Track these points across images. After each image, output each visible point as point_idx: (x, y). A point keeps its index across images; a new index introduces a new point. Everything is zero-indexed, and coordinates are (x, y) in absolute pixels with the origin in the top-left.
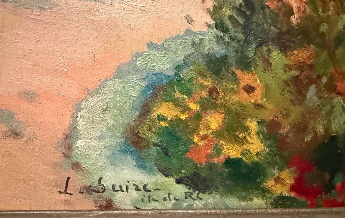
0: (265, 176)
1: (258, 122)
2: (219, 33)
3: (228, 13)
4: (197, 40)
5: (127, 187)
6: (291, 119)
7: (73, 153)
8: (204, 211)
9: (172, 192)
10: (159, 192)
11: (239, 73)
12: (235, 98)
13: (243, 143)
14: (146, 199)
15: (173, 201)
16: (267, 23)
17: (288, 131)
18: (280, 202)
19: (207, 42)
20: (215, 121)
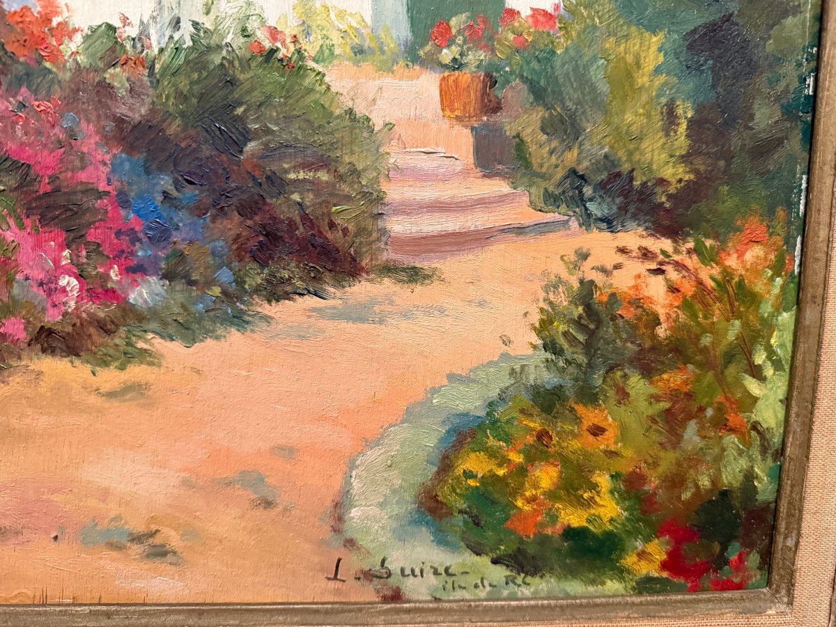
0: (623, 550)
1: (612, 476)
2: (549, 355)
3: (563, 327)
4: (517, 368)
5: (422, 571)
6: (660, 470)
7: (346, 526)
8: (532, 602)
9: (486, 576)
10: (468, 576)
11: (580, 409)
12: (575, 444)
13: (589, 506)
14: (449, 586)
15: (488, 589)
16: (621, 339)
17: (657, 487)
18: (646, 585)
19: (532, 369)
20: (546, 477)
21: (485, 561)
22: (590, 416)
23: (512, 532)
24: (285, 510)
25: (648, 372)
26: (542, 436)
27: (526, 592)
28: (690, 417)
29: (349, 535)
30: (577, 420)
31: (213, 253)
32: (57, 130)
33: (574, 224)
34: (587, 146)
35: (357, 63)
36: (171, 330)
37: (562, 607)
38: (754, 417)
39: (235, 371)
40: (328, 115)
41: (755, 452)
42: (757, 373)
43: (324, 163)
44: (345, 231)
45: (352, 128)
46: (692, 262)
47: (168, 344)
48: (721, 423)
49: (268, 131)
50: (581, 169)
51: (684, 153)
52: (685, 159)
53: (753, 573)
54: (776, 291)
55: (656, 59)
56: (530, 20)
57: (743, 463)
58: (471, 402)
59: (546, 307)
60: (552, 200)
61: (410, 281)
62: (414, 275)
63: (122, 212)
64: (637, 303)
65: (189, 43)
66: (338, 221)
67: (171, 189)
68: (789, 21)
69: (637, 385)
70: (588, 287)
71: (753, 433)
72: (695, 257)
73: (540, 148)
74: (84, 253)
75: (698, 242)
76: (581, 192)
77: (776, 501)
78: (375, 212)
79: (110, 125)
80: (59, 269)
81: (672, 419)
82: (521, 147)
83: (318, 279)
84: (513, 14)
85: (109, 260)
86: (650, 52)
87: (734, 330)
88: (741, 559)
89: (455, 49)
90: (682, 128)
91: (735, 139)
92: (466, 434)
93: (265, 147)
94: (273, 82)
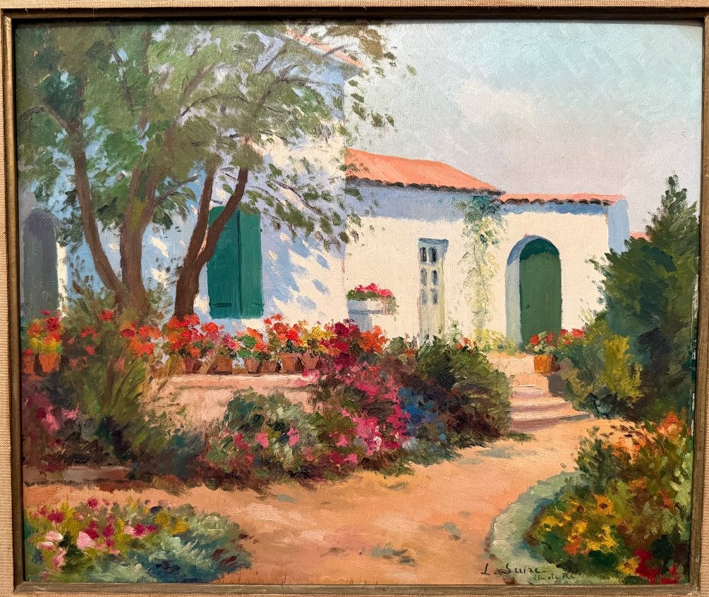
0: (618, 562)
1: (611, 527)
2: (582, 473)
3: (588, 460)
4: (568, 478)
5: (525, 570)
6: (633, 524)
7: (491, 549)
8: (576, 586)
9: (554, 573)
10: (545, 573)
11: (596, 496)
12: (594, 512)
13: (601, 541)
14: (537, 578)
15: (555, 580)
16: (614, 465)
17: (632, 532)
18: (629, 580)
19: (575, 479)
20: (581, 527)
21: (553, 566)
22: (601, 500)
23: (566, 552)
24: (464, 540)
25: (626, 480)
26: (579, 508)
27: (573, 581)
28: (646, 500)
29: (492, 553)
30: (595, 501)
31: (439, 428)
32: (377, 378)
33: (592, 416)
34: (597, 384)
35: (500, 352)
36: (419, 460)
37: (590, 589)
38: (676, 501)
39: (444, 478)
40: (488, 372)
41: (678, 517)
42: (676, 480)
43: (485, 390)
44: (493, 418)
45: (497, 377)
46: (644, 432)
47: (418, 466)
48: (660, 503)
49: (463, 379)
50: (594, 393)
51: (639, 385)
52: (640, 388)
53: (681, 576)
54: (683, 444)
55: (626, 347)
56: (572, 334)
57: (672, 522)
58: (548, 493)
59: (581, 451)
60: (582, 406)
61: (521, 440)
62: (523, 437)
63: (402, 411)
64: (620, 449)
65: (432, 344)
66: (490, 414)
67: (422, 401)
68: (683, 329)
69: (621, 485)
70: (599, 442)
71: (676, 508)
72: (645, 429)
73: (576, 385)
74: (385, 427)
75: (646, 423)
76: (595, 403)
77: (690, 540)
78: (506, 410)
79: (398, 376)
80: (374, 434)
81: (638, 501)
82: (568, 384)
83: (481, 439)
84: (565, 331)
85: (396, 430)
86: (623, 344)
87: (664, 461)
88: (674, 569)
89: (540, 346)
90: (638, 375)
91: (662, 379)
92: (545, 508)
93: (461, 385)
94: (465, 359)
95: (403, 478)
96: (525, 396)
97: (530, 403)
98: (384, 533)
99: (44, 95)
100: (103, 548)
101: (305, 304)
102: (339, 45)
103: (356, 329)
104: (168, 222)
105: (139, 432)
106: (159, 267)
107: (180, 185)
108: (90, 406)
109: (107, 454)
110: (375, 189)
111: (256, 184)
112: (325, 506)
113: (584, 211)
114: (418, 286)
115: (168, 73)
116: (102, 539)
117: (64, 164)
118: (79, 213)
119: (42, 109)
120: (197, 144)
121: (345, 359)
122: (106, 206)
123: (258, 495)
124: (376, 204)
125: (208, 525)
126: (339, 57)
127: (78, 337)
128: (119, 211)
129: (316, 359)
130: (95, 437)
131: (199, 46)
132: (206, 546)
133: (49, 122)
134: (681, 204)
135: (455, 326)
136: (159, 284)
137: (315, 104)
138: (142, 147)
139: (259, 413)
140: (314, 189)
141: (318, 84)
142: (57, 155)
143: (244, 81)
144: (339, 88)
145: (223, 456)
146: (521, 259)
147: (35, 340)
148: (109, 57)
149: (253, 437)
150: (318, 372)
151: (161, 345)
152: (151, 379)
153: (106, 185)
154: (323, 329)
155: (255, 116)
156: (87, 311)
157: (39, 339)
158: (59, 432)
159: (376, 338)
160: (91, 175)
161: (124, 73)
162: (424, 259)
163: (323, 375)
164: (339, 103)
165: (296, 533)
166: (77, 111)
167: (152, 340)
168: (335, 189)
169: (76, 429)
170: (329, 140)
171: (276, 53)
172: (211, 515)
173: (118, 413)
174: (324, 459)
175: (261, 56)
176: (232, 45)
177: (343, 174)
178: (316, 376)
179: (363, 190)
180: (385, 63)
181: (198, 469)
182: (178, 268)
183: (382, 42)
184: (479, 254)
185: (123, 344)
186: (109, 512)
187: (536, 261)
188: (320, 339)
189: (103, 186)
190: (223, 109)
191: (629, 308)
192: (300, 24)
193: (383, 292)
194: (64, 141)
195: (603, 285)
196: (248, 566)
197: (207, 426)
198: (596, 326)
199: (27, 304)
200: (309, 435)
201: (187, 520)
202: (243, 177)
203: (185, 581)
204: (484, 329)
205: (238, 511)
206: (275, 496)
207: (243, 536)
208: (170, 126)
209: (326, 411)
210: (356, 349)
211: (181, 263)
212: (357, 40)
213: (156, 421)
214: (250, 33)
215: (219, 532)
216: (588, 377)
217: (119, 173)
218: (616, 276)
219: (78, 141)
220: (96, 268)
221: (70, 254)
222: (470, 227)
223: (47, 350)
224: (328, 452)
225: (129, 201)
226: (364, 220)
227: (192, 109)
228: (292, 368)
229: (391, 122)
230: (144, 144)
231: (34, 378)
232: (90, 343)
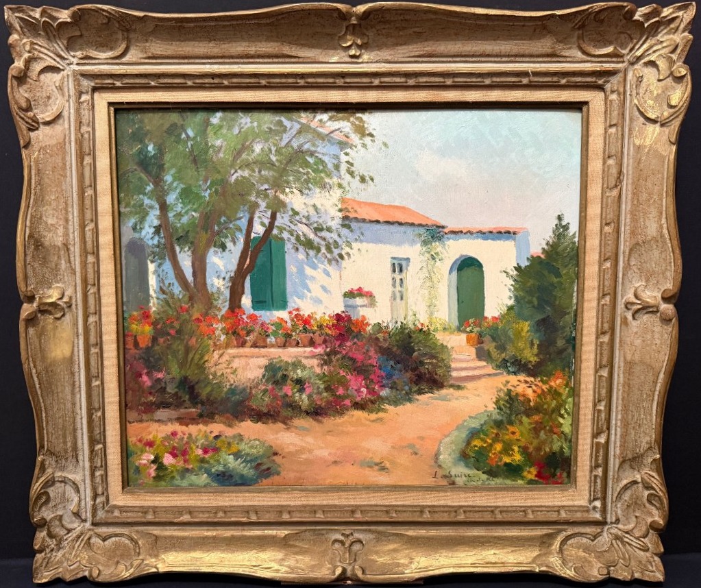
0: (523, 470)
1: (518, 447)
2: (499, 411)
3: (502, 403)
4: (489, 414)
5: (461, 475)
6: (533, 445)
7: (439, 461)
8: (495, 486)
9: (480, 478)
10: (475, 477)
11: (508, 427)
12: (507, 437)
13: (512, 456)
14: (469, 480)
15: (481, 481)
16: (520, 406)
17: (532, 451)
18: (530, 482)
20: (499, 447)
21: (480, 472)
22: (511, 429)
23: (488, 464)
24: (421, 455)
25: (528, 416)
26: (497, 434)
27: (493, 483)
28: (542, 429)
29: (439, 464)
30: (507, 430)
31: (404, 382)
32: (363, 350)
33: (505, 373)
34: (508, 352)
35: (444, 332)
36: (391, 403)
37: (504, 488)
38: (562, 430)
39: (408, 415)
40: (436, 345)
41: (563, 440)
42: (562, 416)
43: (435, 357)
44: (440, 376)
45: (442, 349)
46: (540, 384)
47: (390, 407)
48: (551, 431)
49: (419, 350)
50: (506, 359)
51: (536, 353)
52: (537, 355)
53: (564, 479)
54: (567, 392)
55: (527, 328)
56: (491, 320)
57: (559, 444)
58: (475, 424)
59: (497, 397)
60: (498, 367)
62: (459, 388)
63: (380, 371)
64: (524, 395)
65: (400, 327)
66: (438, 373)
67: (393, 365)
68: (567, 316)
69: (525, 419)
70: (509, 391)
71: (562, 435)
72: (541, 382)
73: (494, 353)
74: (368, 382)
75: (541, 378)
76: (507, 366)
77: (570, 456)
78: (448, 370)
79: (377, 348)
80: (361, 386)
81: (536, 430)
82: (489, 353)
83: (432, 389)
84: (486, 318)
85: (375, 384)
86: (526, 326)
87: (554, 403)
88: (561, 474)
89: (471, 328)
90: (536, 347)
91: (552, 349)
92: (474, 434)
93: (419, 354)
94: (421, 337)
95: (381, 415)
96: (461, 361)
97: (464, 365)
98: (368, 451)
99: (137, 160)
100: (181, 464)
101: (315, 301)
102: (337, 127)
103: (349, 317)
104: (223, 247)
105: (206, 386)
106: (218, 277)
107: (231, 222)
108: (173, 369)
109: (184, 401)
110: (362, 224)
111: (282, 221)
112: (330, 433)
113: (499, 239)
114: (391, 289)
115: (222, 146)
116: (181, 458)
117: (152, 207)
118: (163, 241)
119: (136, 170)
120: (243, 195)
121: (342, 337)
122: (181, 236)
123: (285, 427)
124: (362, 234)
125: (252, 447)
126: (337, 136)
127: (164, 323)
128: (191, 239)
129: (323, 337)
130: (176, 390)
131: (243, 128)
132: (251, 461)
133: (140, 179)
134: (566, 233)
135: (415, 315)
136: (218, 288)
137: (321, 167)
138: (205, 196)
139: (285, 373)
140: (321, 225)
141: (323, 154)
142: (147, 201)
143: (273, 152)
144: (337, 157)
145: (263, 401)
146: (458, 270)
147: (134, 326)
148: (180, 134)
149: (281, 389)
150: (324, 346)
151: (220, 329)
152: (214, 351)
153: (181, 221)
154: (327, 318)
155: (281, 176)
156: (170, 306)
157: (137, 325)
158: (151, 387)
159: (362, 323)
160: (171, 215)
161: (192, 145)
162: (394, 271)
163: (327, 347)
164: (337, 167)
165: (310, 451)
166: (160, 171)
167: (214, 325)
168: (335, 224)
169: (163, 385)
170: (331, 192)
171: (295, 133)
172: (254, 440)
173: (192, 374)
174: (328, 402)
175: (284, 135)
176: (265, 127)
177: (340, 215)
178: (323, 348)
179: (354, 225)
180: (368, 140)
181: (245, 410)
182: (231, 277)
183: (366, 126)
184: (430, 267)
185: (194, 328)
186: (185, 439)
187: (468, 272)
188: (325, 324)
189: (180, 223)
190: (260, 172)
191: (530, 302)
192: (310, 113)
193: (367, 293)
194: (151, 192)
195: (512, 288)
196: (278, 474)
197: (251, 381)
198: (507, 314)
199: (128, 302)
200: (318, 388)
201: (238, 444)
202: (273, 217)
203: (236, 485)
204: (434, 317)
205: (272, 437)
206: (296, 428)
207: (275, 454)
208: (224, 182)
209: (330, 371)
210: (350, 331)
211: (233, 274)
212: (349, 124)
213: (217, 379)
214: (277, 118)
215: (259, 452)
216: (501, 348)
217: (190, 214)
218: (520, 281)
219: (161, 192)
220: (176, 277)
221: (158, 269)
222: (424, 249)
223: (143, 332)
224: (331, 399)
225: (197, 233)
226: (355, 245)
227: (239, 171)
228: (307, 343)
229: (372, 179)
230: (207, 194)
231: (133, 351)
232: (172, 327)
